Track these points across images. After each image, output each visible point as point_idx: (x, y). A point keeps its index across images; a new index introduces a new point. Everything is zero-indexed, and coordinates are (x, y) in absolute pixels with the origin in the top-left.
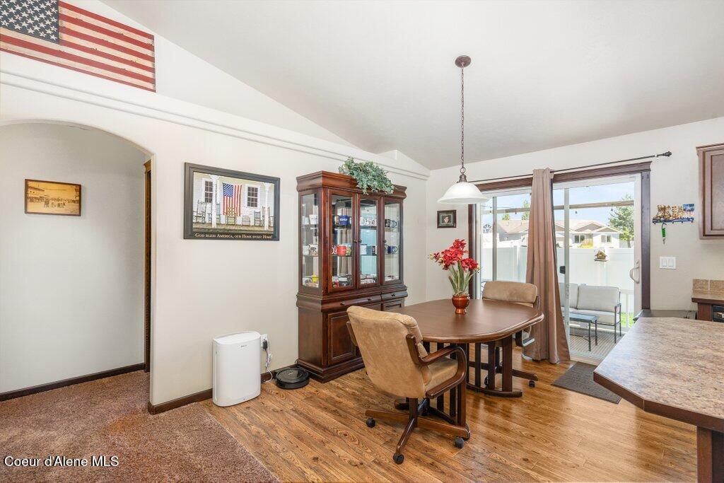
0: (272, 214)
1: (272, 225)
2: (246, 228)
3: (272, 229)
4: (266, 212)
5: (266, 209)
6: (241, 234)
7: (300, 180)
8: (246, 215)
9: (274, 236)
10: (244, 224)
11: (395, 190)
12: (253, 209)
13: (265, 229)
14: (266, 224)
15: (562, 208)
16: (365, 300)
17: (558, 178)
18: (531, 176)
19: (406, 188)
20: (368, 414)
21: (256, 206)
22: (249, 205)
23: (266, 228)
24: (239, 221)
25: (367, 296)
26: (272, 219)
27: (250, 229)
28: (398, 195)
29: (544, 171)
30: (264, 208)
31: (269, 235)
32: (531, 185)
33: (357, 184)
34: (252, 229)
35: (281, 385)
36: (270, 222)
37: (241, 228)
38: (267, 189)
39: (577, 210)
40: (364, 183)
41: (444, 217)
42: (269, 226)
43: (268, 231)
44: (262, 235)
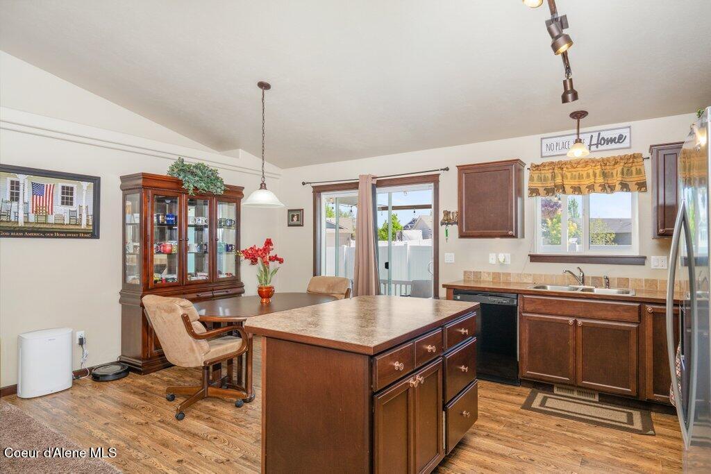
0: (91, 212)
1: (91, 223)
2: (58, 227)
3: (91, 228)
4: (84, 211)
5: (84, 207)
6: (53, 232)
7: (123, 179)
8: (59, 213)
9: (94, 234)
10: (57, 222)
11: (225, 191)
12: (68, 208)
13: (83, 228)
14: (84, 222)
15: (385, 208)
16: (194, 296)
17: (380, 183)
18: (358, 181)
19: (243, 188)
20: (168, 391)
21: (71, 204)
22: (63, 203)
23: (84, 226)
24: (51, 219)
25: (196, 292)
26: (90, 217)
27: (64, 227)
28: (234, 195)
29: (367, 177)
30: (80, 207)
31: (88, 233)
32: (357, 188)
33: (183, 185)
34: (68, 227)
35: (96, 378)
36: (88, 220)
37: (54, 227)
38: (85, 188)
39: (416, 210)
40: (190, 184)
41: (293, 216)
42: (88, 225)
43: (85, 229)
44: (78, 233)
